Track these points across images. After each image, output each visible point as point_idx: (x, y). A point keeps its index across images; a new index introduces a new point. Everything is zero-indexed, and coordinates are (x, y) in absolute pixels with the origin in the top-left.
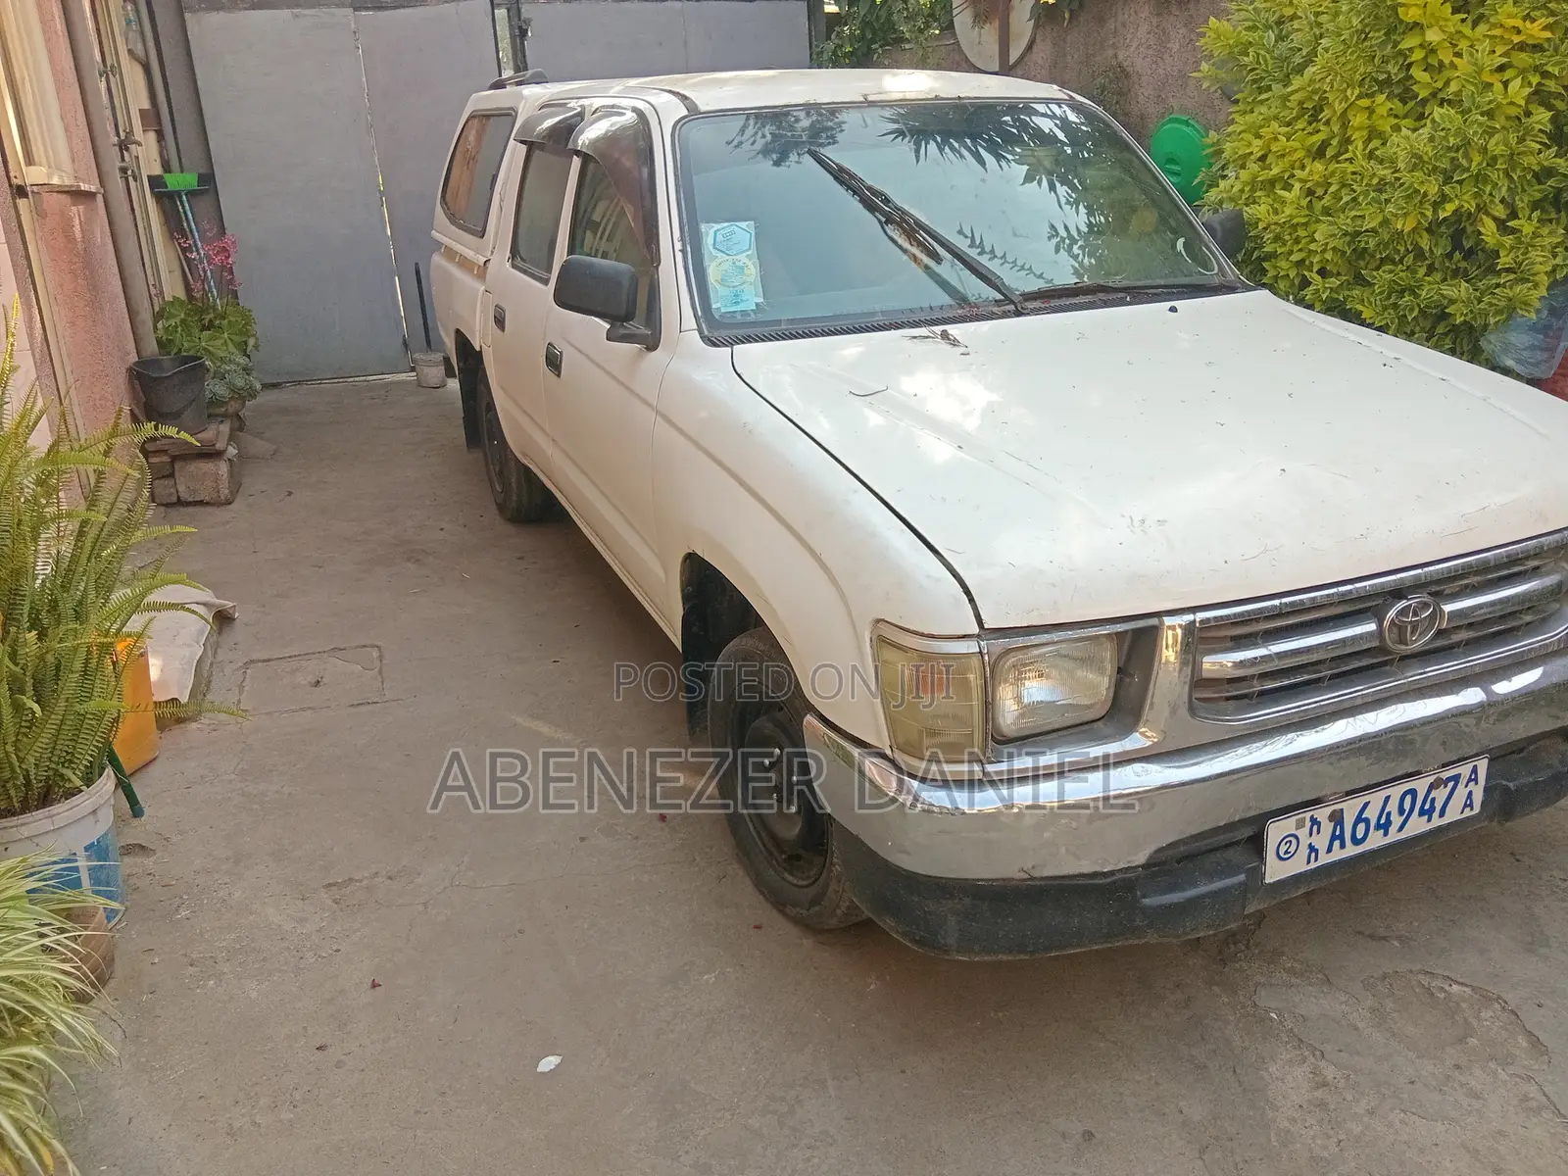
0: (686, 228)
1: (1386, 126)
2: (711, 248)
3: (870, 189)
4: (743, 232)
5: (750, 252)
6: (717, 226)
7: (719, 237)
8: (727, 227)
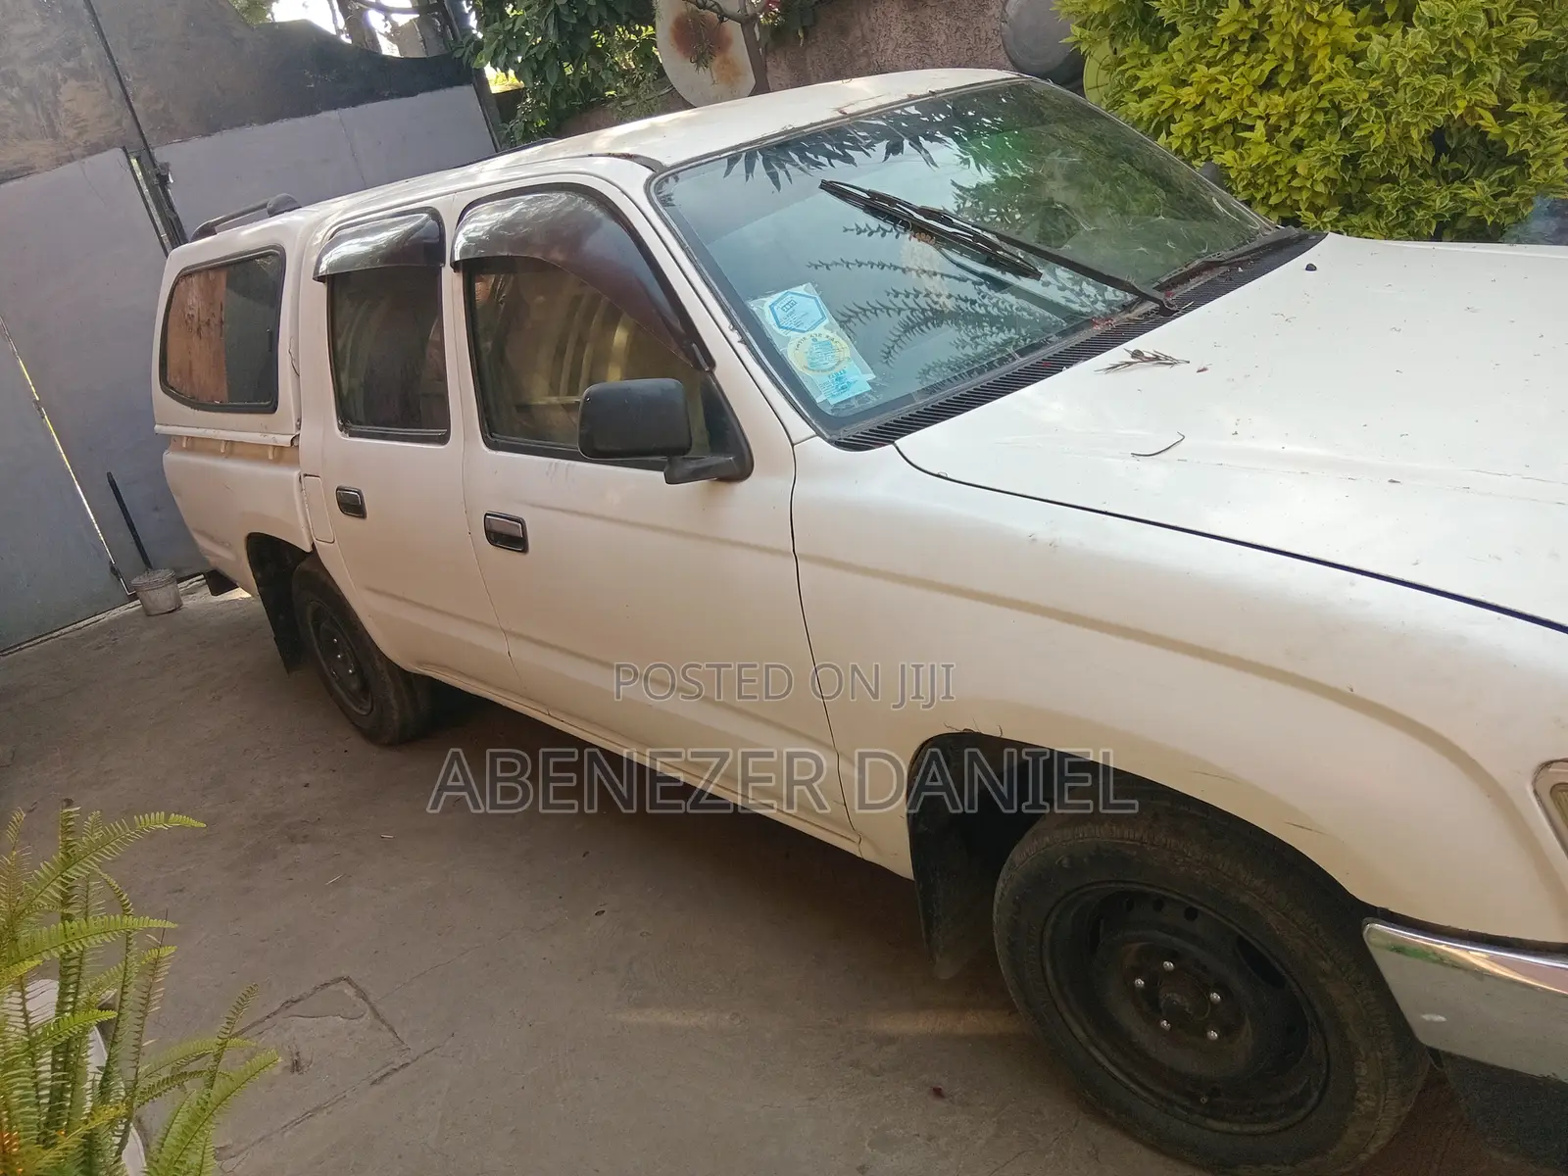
0: (733, 312)
1: (1349, 37)
2: (776, 328)
3: (923, 211)
4: (804, 300)
5: (826, 322)
6: (769, 301)
7: (780, 314)
8: (780, 299)
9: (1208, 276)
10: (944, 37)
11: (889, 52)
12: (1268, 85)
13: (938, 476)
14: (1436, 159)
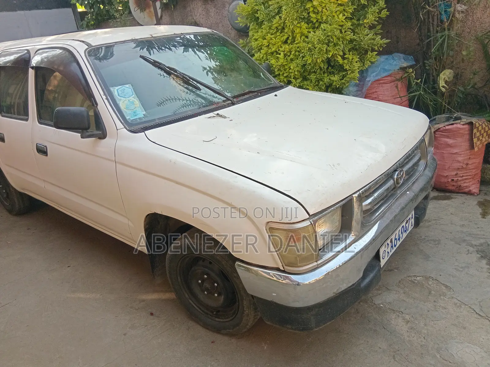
0: (105, 90)
1: (305, 32)
2: (118, 96)
3: (168, 67)
4: (128, 88)
5: (134, 96)
6: (117, 88)
7: (120, 92)
8: (121, 88)
9: (251, 95)
10: (213, 14)
11: (198, 16)
12: (286, 42)
13: (154, 142)
14: (328, 68)
